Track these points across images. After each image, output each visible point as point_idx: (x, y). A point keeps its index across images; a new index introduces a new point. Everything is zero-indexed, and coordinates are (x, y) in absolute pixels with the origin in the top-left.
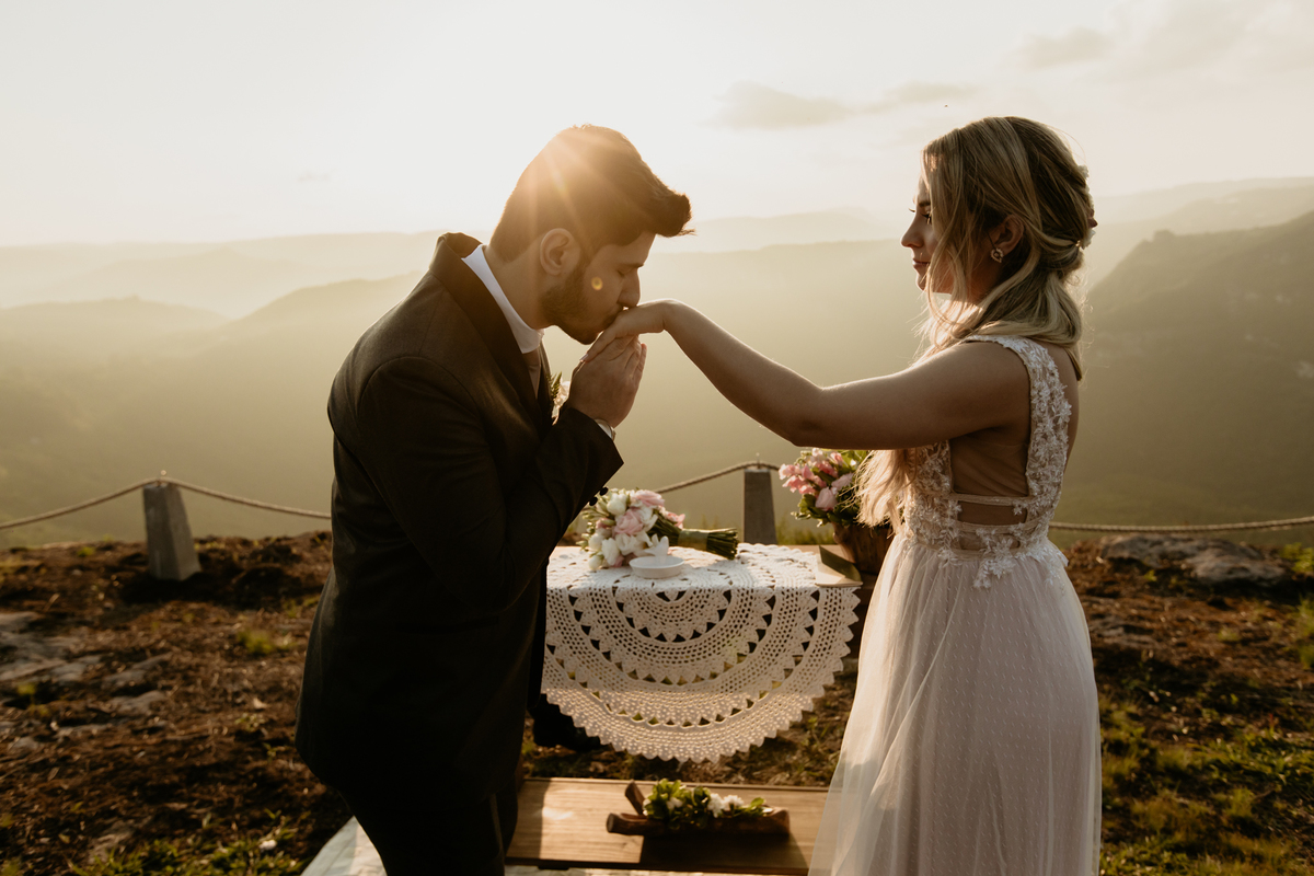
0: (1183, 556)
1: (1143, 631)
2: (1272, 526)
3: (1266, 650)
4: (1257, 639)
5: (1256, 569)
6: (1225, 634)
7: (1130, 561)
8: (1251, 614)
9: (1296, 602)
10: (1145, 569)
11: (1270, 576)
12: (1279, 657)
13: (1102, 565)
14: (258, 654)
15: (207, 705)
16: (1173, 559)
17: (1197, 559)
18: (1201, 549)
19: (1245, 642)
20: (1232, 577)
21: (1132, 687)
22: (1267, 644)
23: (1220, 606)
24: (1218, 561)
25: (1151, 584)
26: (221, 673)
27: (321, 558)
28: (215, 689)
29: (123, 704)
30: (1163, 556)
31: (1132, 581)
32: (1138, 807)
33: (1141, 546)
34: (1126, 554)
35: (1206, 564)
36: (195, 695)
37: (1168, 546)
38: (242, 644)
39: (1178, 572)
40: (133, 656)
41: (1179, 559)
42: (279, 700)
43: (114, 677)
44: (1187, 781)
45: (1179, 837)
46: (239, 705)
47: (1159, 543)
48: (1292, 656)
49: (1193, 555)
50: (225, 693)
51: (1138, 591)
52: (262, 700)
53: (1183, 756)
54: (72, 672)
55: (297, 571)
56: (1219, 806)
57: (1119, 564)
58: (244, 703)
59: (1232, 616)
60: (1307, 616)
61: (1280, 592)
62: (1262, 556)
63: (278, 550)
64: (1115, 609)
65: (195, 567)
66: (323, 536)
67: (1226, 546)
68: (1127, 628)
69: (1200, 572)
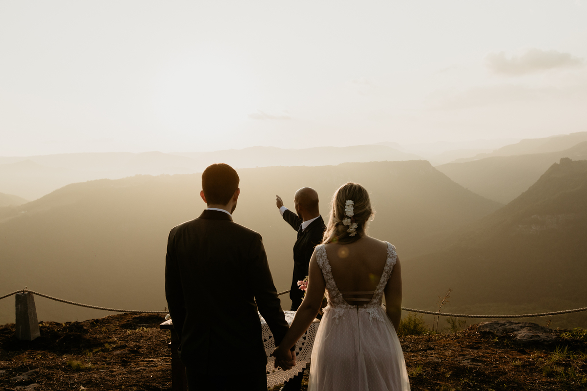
0: (513, 330)
1: (481, 361)
2: (545, 315)
3: (531, 370)
4: (530, 365)
5: (543, 336)
6: (518, 363)
7: (489, 333)
8: (534, 355)
9: (554, 350)
10: (494, 336)
11: (549, 339)
12: (536, 372)
13: (477, 335)
14: (78, 369)
15: (60, 388)
16: (509, 332)
17: (519, 332)
18: (522, 327)
19: (524, 366)
20: (532, 340)
21: (463, 382)
22: (533, 367)
23: (523, 352)
24: (528, 333)
25: (496, 343)
26: (63, 376)
27: (98, 332)
28: (62, 382)
29: (22, 388)
30: (504, 330)
31: (488, 342)
33: (495, 326)
34: (487, 330)
35: (522, 334)
36: (54, 384)
37: (508, 326)
38: (70, 366)
39: (509, 338)
40: (23, 369)
41: (511, 332)
42: (92, 387)
43: (15, 378)
46: (74, 388)
47: (504, 324)
48: (541, 371)
49: (518, 330)
50: (67, 384)
51: (489, 346)
52: (85, 387)
55: (88, 336)
57: (485, 334)
58: (76, 388)
59: (523, 356)
60: (556, 356)
61: (549, 347)
62: (551, 331)
63: (76, 327)
64: (474, 353)
65: (38, 334)
66: (97, 321)
67: (534, 326)
68: (474, 360)
69: (518, 338)
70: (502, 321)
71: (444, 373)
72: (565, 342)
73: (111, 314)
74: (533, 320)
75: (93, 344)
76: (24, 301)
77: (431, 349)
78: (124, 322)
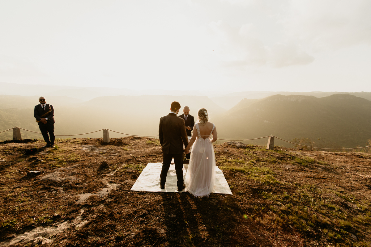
0: (236, 144)
1: (229, 151)
2: (244, 140)
4: (241, 152)
5: (243, 145)
7: (230, 144)
8: (241, 150)
9: (246, 149)
10: (231, 145)
13: (227, 145)
14: (127, 150)
18: (238, 143)
19: (239, 152)
20: (240, 146)
23: (238, 149)
25: (232, 147)
29: (115, 154)
31: (230, 146)
32: (224, 163)
34: (229, 143)
35: (238, 145)
37: (234, 143)
38: (124, 149)
39: (235, 145)
40: (112, 150)
43: (111, 152)
44: (229, 162)
45: (227, 165)
53: (229, 160)
54: (105, 151)
56: (231, 164)
57: (229, 145)
59: (239, 150)
60: (247, 150)
61: (245, 148)
62: (244, 144)
63: (119, 139)
64: (227, 149)
65: (110, 141)
66: (123, 138)
67: (241, 143)
68: (227, 150)
69: (237, 146)
70: (232, 141)
71: (221, 153)
72: (249, 147)
73: (129, 136)
74: (241, 141)
75: (125, 144)
76: (106, 132)
77: (216, 148)
78: (131, 139)
